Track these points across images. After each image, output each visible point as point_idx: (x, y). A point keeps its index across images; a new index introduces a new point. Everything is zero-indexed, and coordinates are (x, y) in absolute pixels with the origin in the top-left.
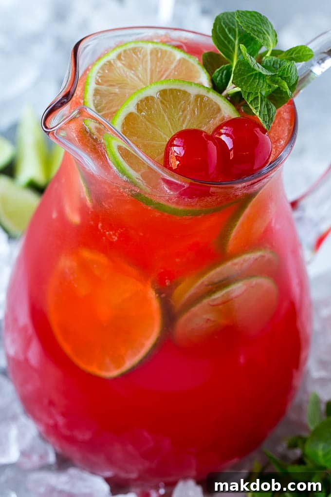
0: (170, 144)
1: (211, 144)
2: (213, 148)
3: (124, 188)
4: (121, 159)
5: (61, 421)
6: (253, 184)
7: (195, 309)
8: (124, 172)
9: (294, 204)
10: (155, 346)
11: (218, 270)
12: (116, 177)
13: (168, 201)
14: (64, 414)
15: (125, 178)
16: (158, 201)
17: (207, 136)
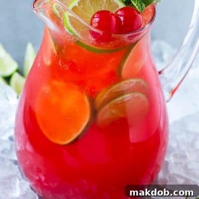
0: (93, 17)
1: (113, 17)
2: (114, 19)
3: (71, 38)
4: (70, 25)
5: (43, 178)
6: (133, 36)
7: (107, 107)
8: (71, 32)
9: (160, 73)
10: (87, 125)
11: (117, 85)
12: (67, 33)
13: (92, 44)
14: (45, 176)
15: (72, 34)
16: (88, 44)
17: (112, 14)
